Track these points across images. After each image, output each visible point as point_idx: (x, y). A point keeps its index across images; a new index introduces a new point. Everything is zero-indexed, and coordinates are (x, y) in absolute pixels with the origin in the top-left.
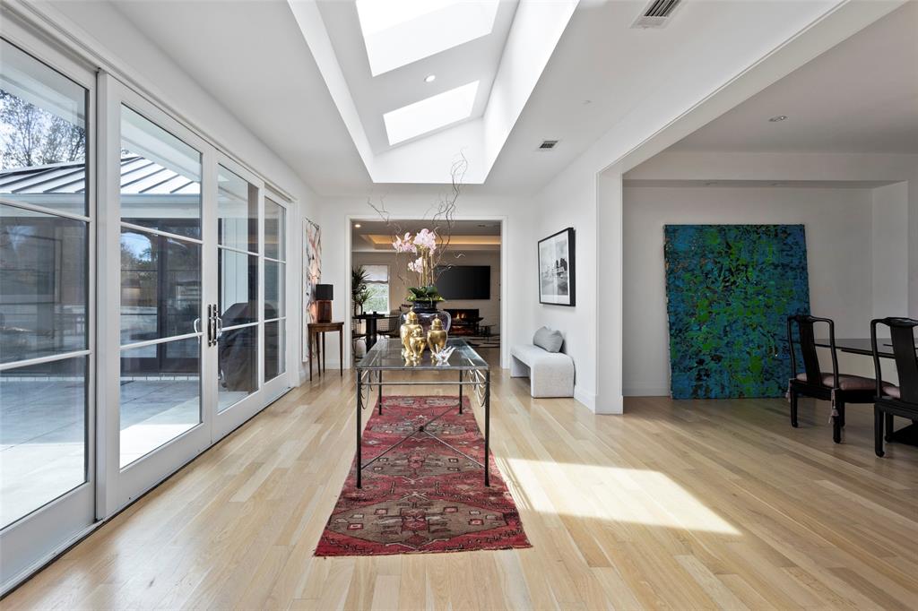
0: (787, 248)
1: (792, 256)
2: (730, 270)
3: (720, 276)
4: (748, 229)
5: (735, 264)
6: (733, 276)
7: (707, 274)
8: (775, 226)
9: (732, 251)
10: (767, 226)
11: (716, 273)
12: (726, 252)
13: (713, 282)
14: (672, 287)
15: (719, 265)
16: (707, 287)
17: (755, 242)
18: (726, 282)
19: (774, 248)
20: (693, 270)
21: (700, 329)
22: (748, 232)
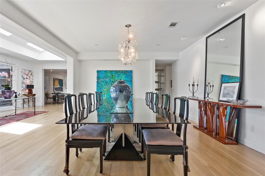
0: (128, 76)
1: (128, 78)
2: (113, 82)
3: (110, 83)
4: (118, 71)
5: (114, 80)
6: (113, 83)
7: (107, 82)
8: (124, 71)
9: (113, 77)
10: (123, 71)
11: (109, 82)
12: (112, 77)
13: (108, 84)
14: (98, 85)
15: (110, 80)
16: (107, 86)
17: (119, 75)
18: (112, 84)
19: (124, 76)
20: (103, 81)
21: (104, 96)
22: (118, 72)
